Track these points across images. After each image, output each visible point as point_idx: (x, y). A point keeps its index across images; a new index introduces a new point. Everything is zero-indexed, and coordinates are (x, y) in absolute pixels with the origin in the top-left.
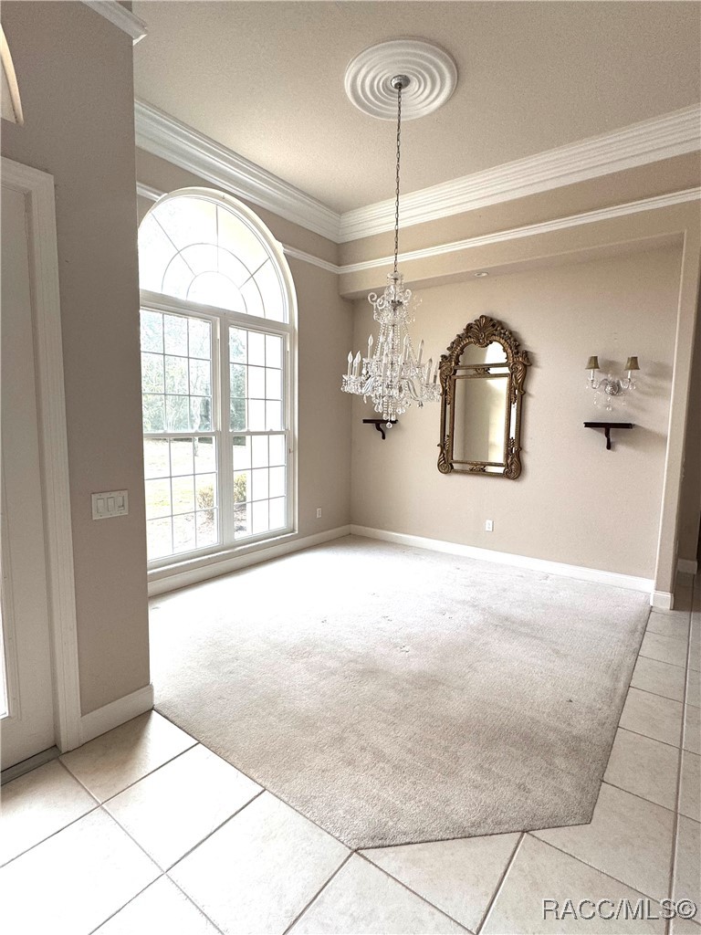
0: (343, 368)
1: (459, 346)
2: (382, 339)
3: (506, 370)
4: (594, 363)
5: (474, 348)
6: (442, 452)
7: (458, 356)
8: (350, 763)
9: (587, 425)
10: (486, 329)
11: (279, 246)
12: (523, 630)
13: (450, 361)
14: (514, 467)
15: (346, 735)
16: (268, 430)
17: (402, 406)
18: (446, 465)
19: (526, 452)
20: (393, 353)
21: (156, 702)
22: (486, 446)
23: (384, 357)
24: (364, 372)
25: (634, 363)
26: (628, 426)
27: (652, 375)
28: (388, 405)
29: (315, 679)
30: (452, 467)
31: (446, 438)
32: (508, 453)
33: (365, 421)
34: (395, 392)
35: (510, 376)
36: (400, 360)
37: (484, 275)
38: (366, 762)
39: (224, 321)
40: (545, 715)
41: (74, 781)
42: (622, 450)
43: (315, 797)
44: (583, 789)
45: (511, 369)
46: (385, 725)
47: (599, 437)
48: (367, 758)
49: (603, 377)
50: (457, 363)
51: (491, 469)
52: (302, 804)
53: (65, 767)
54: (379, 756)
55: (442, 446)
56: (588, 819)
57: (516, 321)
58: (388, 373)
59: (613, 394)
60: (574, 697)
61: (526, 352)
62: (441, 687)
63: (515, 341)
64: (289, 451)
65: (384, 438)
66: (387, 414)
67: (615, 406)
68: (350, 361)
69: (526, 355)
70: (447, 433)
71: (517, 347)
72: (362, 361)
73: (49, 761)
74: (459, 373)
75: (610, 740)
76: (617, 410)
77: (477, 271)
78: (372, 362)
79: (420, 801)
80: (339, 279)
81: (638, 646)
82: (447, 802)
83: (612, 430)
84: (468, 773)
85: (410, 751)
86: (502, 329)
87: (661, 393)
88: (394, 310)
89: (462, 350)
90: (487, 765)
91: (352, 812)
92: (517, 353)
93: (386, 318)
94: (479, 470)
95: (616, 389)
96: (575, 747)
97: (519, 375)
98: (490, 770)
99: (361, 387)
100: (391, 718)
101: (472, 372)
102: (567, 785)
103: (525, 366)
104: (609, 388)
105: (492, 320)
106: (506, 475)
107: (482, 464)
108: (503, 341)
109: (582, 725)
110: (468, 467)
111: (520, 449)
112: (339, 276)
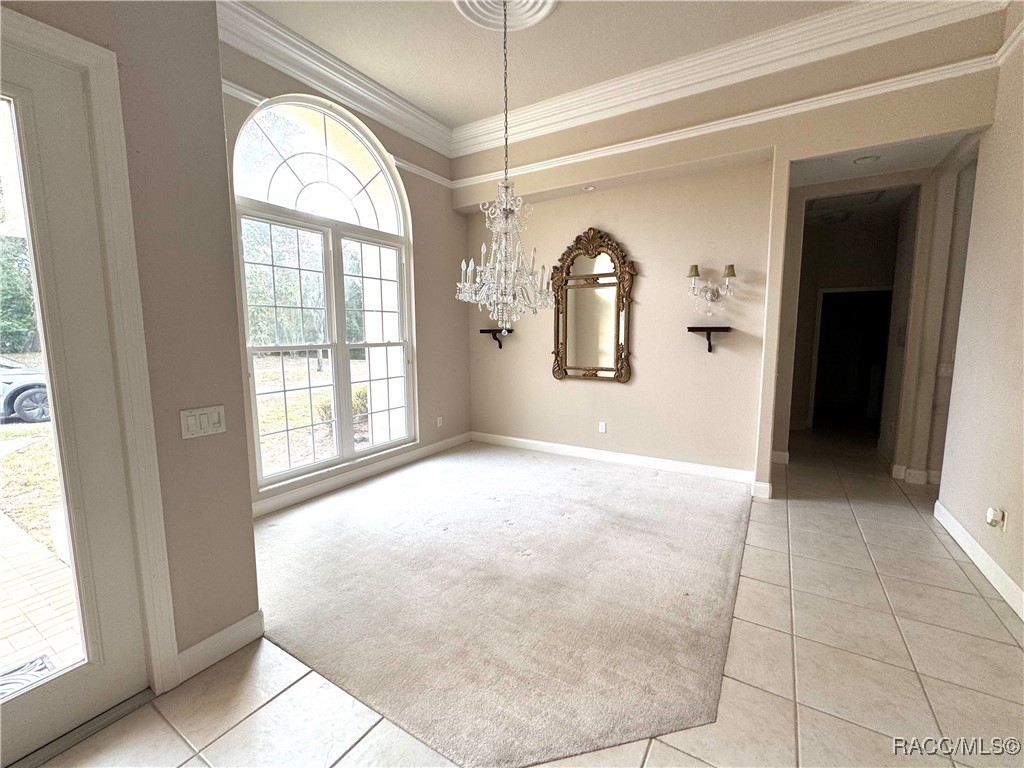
0: (457, 276)
1: (569, 258)
2: (494, 246)
3: (614, 280)
4: (695, 271)
5: (583, 259)
6: (556, 359)
7: (569, 267)
8: (474, 679)
9: (691, 329)
10: (595, 241)
11: (391, 158)
12: (638, 526)
13: (562, 273)
14: (624, 371)
15: (468, 648)
16: (386, 341)
17: (516, 314)
18: (561, 371)
19: (635, 357)
20: (506, 261)
21: (267, 628)
22: (597, 353)
23: (497, 265)
24: (478, 280)
25: (731, 271)
26: (727, 329)
27: (747, 281)
28: (503, 313)
29: (437, 590)
30: (566, 373)
31: (560, 346)
32: (618, 359)
33: (482, 331)
34: (509, 299)
35: (619, 285)
36: (513, 266)
37: (591, 188)
38: (490, 677)
39: (337, 232)
40: (665, 611)
41: (169, 729)
42: (722, 352)
43: (437, 721)
44: (706, 686)
45: (618, 278)
46: (508, 635)
47: (701, 341)
48: (491, 673)
49: (702, 284)
50: (568, 274)
51: (601, 374)
52: (423, 730)
53: (159, 713)
54: (504, 668)
55: (557, 353)
56: (713, 718)
57: (622, 232)
58: (502, 281)
59: (712, 300)
60: (691, 591)
61: (633, 262)
62: (563, 590)
63: (622, 251)
64: (408, 362)
65: (500, 347)
66: (503, 321)
67: (715, 311)
68: (464, 268)
69: (632, 265)
70: (561, 341)
71: (624, 257)
72: (475, 269)
73: (140, 707)
74: (570, 283)
75: (727, 632)
76: (717, 316)
77: (584, 185)
78: (485, 269)
79: (547, 714)
80: (452, 193)
81: (744, 535)
82: (573, 713)
83: (712, 334)
84: (594, 679)
85: (535, 660)
86: (610, 240)
87: (756, 298)
88: (507, 218)
89: (572, 260)
90: (611, 669)
91: (475, 734)
92: (624, 263)
93: (499, 226)
94: (592, 375)
95: (716, 296)
96: (695, 642)
97: (626, 284)
98: (615, 674)
99: (476, 294)
100: (514, 625)
101: (583, 282)
102: (691, 682)
103: (632, 276)
104: (709, 295)
105: (599, 232)
106: (617, 379)
107: (594, 369)
108: (610, 252)
109: (700, 618)
110: (581, 373)
111: (629, 354)
112: (452, 190)
